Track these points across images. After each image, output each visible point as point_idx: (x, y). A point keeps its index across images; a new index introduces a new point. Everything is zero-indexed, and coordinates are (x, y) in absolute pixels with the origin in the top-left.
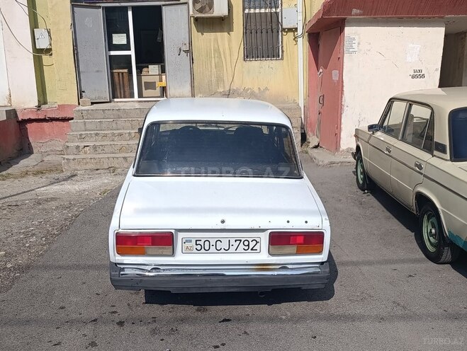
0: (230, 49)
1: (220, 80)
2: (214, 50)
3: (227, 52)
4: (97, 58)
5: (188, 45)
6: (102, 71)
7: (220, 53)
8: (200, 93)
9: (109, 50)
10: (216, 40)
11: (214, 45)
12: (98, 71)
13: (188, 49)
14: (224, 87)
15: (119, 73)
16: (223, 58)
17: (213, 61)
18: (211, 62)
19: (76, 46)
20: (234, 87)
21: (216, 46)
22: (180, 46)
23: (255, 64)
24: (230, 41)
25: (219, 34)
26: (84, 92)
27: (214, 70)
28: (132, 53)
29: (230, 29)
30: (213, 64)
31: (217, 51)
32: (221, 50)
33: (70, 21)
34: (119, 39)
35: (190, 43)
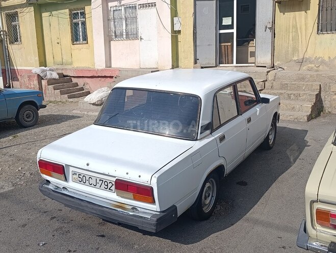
0: (306, 25)
1: (295, 50)
2: (293, 27)
3: (303, 27)
4: (209, 35)
5: (271, 23)
6: (212, 45)
7: (297, 28)
8: (278, 61)
9: (220, 30)
10: (295, 18)
11: (293, 22)
12: (209, 45)
13: (271, 27)
14: (298, 55)
15: (225, 46)
16: (299, 32)
17: (291, 36)
18: (289, 36)
19: (196, 28)
20: (307, 56)
21: (295, 23)
22: (266, 24)
23: (327, 37)
24: (306, 18)
25: (297, 13)
26: (198, 59)
27: (291, 42)
28: (234, 31)
29: (307, 8)
30: (291, 38)
31: (295, 27)
32: (298, 26)
33: (192, 11)
34: (227, 21)
35: (274, 22)
